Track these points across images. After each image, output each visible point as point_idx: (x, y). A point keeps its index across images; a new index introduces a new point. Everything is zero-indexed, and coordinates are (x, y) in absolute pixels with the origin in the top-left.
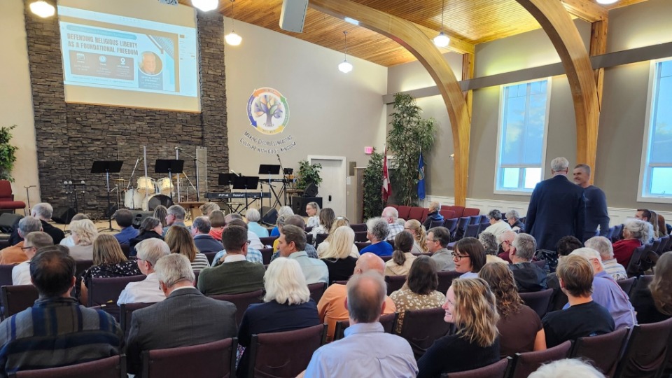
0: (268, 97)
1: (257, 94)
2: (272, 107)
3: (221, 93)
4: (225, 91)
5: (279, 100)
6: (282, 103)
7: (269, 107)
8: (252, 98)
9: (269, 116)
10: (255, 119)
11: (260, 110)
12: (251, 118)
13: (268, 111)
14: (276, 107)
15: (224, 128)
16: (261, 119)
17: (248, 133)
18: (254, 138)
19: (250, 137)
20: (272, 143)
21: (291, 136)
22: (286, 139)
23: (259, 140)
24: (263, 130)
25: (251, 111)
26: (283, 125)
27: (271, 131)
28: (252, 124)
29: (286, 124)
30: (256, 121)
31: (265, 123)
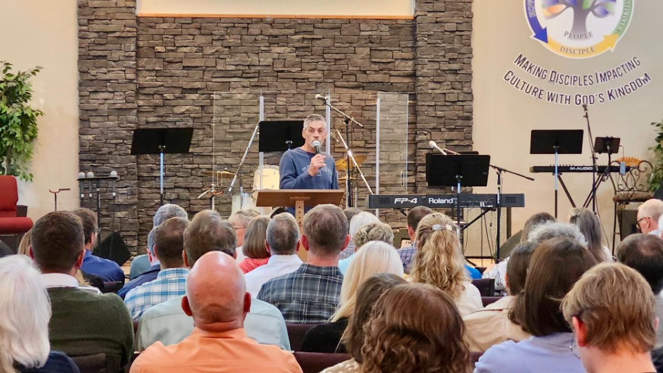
9: (581, 14)
10: (543, 23)
12: (534, 22)
13: (576, 3)
15: (465, 50)
16: (559, 23)
17: (525, 59)
18: (539, 70)
19: (530, 68)
20: (586, 78)
21: (636, 60)
22: (622, 66)
23: (553, 72)
24: (563, 50)
25: (533, 4)
26: (616, 33)
27: (583, 51)
28: (535, 37)
29: (624, 29)
30: (545, 29)
31: (569, 31)
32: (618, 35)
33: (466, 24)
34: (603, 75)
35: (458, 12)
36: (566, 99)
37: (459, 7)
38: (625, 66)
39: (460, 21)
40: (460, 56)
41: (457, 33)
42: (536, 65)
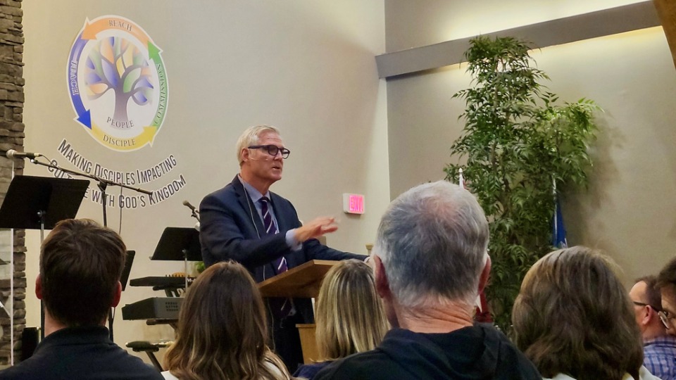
0: (118, 43)
1: (92, 31)
2: (128, 70)
3: (10, 22)
4: (20, 16)
5: (144, 52)
6: (151, 62)
7: (121, 72)
8: (80, 43)
9: (122, 98)
10: (87, 106)
11: (98, 79)
12: (77, 101)
13: (117, 84)
14: (136, 74)
15: (15, 126)
16: (102, 105)
17: (69, 146)
18: (83, 161)
19: (75, 158)
20: (129, 176)
21: (172, 159)
22: (160, 165)
23: (97, 165)
24: (106, 139)
25: (76, 79)
26: (155, 125)
27: (125, 143)
28: (78, 119)
29: (162, 120)
30: (89, 111)
31: (112, 118)
32: (156, 127)
33: (17, 92)
34: (144, 174)
35: (8, 76)
36: (111, 201)
37: (10, 70)
38: (163, 165)
39: (11, 88)
40: (13, 135)
41: (8, 104)
42: (81, 155)
